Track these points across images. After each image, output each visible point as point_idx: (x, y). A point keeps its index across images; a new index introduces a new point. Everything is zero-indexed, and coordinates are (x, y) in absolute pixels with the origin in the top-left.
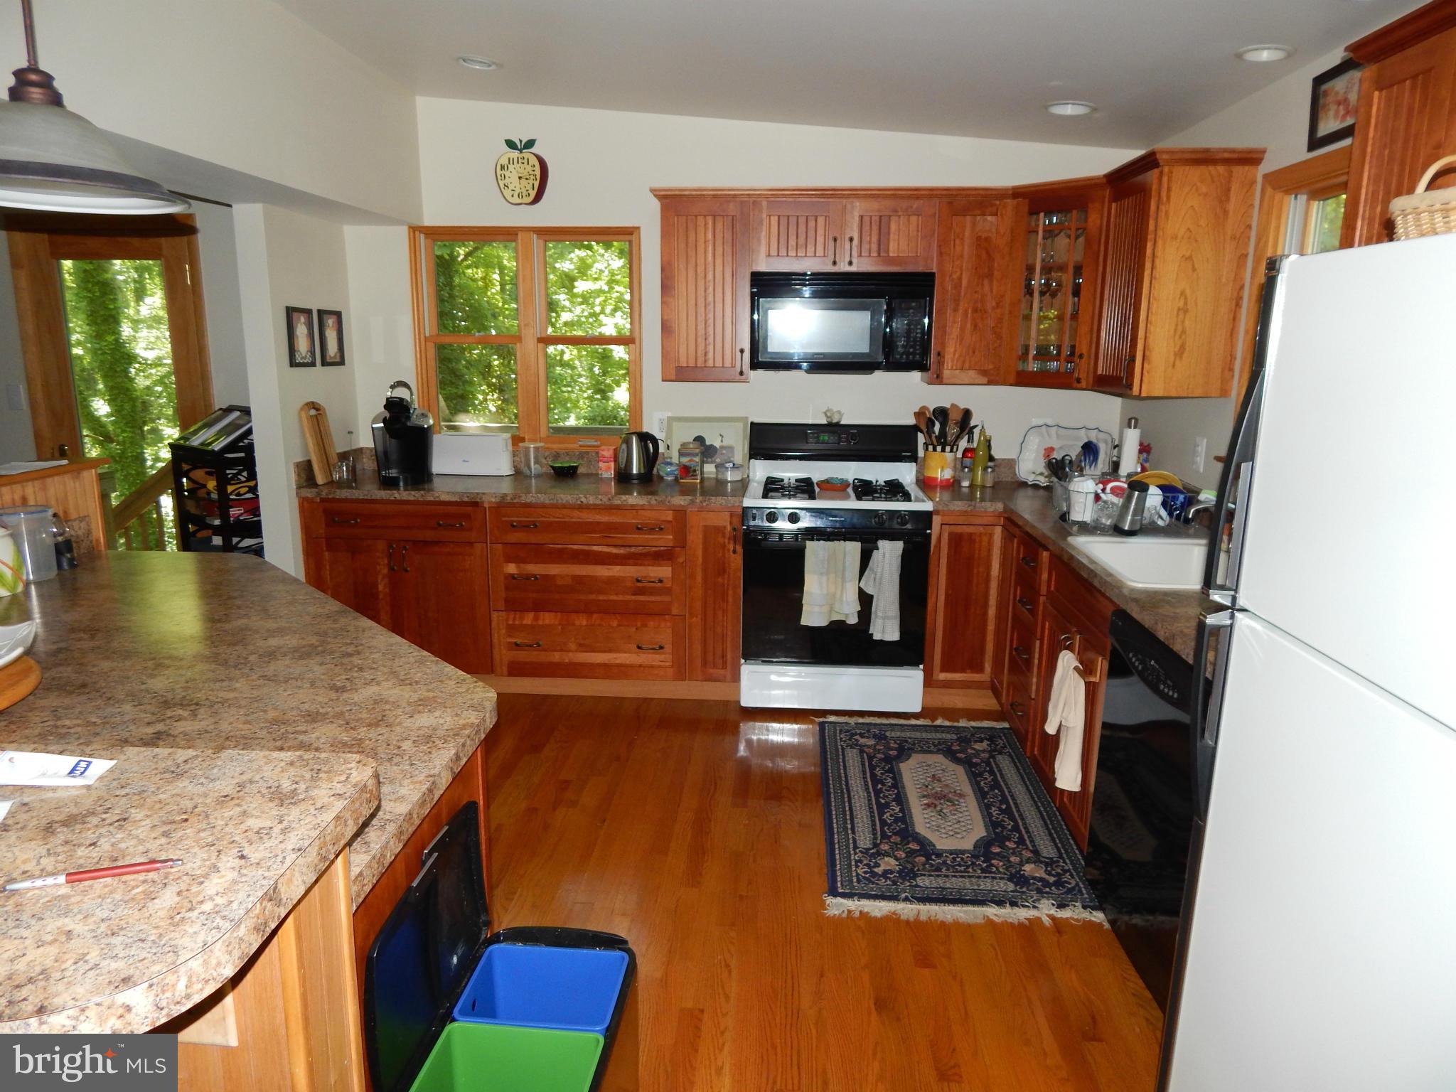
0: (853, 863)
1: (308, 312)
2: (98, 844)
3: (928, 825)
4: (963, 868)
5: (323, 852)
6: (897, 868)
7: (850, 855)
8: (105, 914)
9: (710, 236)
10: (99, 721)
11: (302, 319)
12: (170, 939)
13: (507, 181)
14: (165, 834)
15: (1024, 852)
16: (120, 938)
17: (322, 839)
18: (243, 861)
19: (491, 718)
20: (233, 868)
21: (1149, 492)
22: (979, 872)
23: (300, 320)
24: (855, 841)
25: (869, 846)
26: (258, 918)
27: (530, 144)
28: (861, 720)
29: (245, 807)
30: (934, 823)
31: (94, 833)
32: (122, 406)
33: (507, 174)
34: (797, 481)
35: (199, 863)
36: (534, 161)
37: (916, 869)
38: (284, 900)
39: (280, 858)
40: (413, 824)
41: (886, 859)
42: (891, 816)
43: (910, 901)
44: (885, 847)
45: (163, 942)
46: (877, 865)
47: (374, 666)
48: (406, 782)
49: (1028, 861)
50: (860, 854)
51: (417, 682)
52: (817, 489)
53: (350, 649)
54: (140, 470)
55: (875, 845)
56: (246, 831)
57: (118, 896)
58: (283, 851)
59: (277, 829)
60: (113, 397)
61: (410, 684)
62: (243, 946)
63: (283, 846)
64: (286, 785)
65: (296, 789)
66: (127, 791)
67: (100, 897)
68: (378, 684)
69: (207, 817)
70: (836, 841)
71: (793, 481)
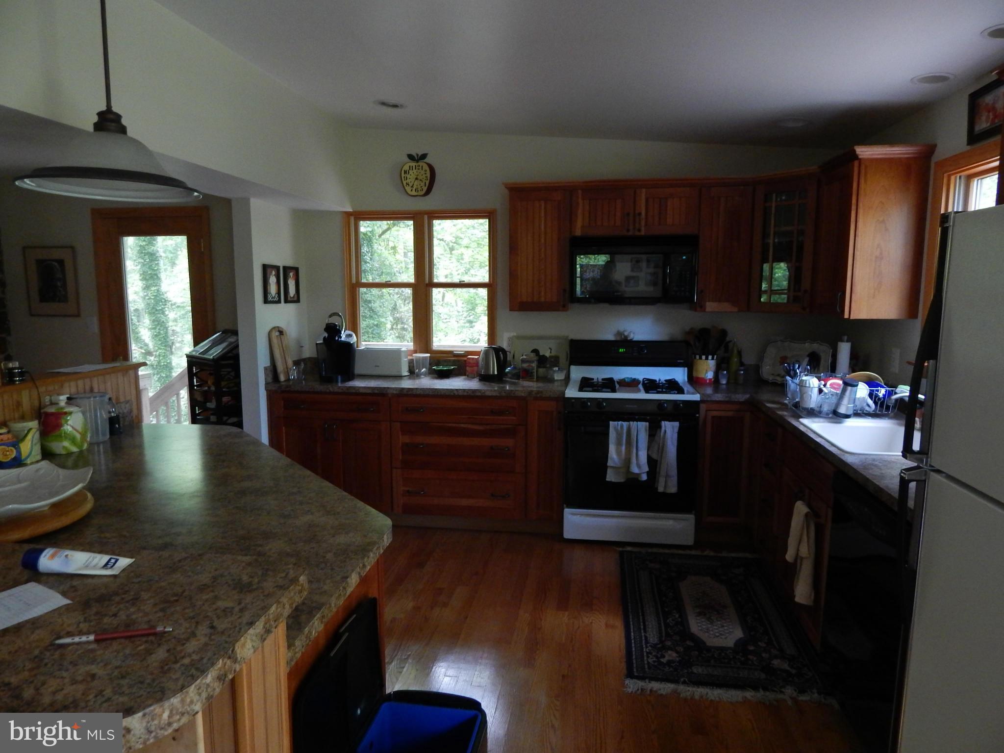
0: (645, 654)
1: (277, 268)
2: (118, 615)
3: (700, 628)
4: (726, 661)
5: (268, 626)
6: (677, 659)
7: (643, 648)
8: (118, 663)
9: (543, 214)
10: (128, 535)
11: (274, 273)
12: (160, 683)
13: (408, 181)
14: (162, 610)
15: (772, 650)
16: (127, 681)
17: (267, 617)
18: (212, 631)
19: (388, 539)
20: (206, 635)
21: (859, 387)
22: (739, 664)
23: (272, 272)
24: (646, 637)
25: (656, 641)
26: (220, 671)
27: (424, 156)
28: (650, 550)
29: (217, 593)
30: (704, 627)
31: (116, 607)
32: (159, 332)
33: (408, 176)
34: (603, 379)
35: (183, 630)
36: (426, 167)
37: (691, 660)
38: (239, 659)
39: (237, 629)
40: (331, 611)
41: (670, 652)
42: (673, 620)
43: (688, 684)
44: (669, 643)
45: (155, 684)
46: (664, 657)
47: (310, 501)
48: (328, 581)
49: (776, 657)
50: (650, 648)
51: (338, 513)
52: (617, 386)
53: (295, 490)
54: (168, 374)
55: (661, 642)
56: (216, 609)
57: (127, 651)
58: (240, 624)
59: (237, 609)
60: (154, 327)
61: (334, 514)
62: (209, 690)
63: (240, 620)
64: (245, 578)
65: (251, 582)
66: (140, 579)
67: (116, 651)
68: (312, 514)
69: (191, 598)
70: (633, 637)
71: (600, 380)
